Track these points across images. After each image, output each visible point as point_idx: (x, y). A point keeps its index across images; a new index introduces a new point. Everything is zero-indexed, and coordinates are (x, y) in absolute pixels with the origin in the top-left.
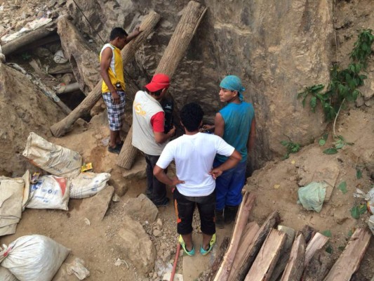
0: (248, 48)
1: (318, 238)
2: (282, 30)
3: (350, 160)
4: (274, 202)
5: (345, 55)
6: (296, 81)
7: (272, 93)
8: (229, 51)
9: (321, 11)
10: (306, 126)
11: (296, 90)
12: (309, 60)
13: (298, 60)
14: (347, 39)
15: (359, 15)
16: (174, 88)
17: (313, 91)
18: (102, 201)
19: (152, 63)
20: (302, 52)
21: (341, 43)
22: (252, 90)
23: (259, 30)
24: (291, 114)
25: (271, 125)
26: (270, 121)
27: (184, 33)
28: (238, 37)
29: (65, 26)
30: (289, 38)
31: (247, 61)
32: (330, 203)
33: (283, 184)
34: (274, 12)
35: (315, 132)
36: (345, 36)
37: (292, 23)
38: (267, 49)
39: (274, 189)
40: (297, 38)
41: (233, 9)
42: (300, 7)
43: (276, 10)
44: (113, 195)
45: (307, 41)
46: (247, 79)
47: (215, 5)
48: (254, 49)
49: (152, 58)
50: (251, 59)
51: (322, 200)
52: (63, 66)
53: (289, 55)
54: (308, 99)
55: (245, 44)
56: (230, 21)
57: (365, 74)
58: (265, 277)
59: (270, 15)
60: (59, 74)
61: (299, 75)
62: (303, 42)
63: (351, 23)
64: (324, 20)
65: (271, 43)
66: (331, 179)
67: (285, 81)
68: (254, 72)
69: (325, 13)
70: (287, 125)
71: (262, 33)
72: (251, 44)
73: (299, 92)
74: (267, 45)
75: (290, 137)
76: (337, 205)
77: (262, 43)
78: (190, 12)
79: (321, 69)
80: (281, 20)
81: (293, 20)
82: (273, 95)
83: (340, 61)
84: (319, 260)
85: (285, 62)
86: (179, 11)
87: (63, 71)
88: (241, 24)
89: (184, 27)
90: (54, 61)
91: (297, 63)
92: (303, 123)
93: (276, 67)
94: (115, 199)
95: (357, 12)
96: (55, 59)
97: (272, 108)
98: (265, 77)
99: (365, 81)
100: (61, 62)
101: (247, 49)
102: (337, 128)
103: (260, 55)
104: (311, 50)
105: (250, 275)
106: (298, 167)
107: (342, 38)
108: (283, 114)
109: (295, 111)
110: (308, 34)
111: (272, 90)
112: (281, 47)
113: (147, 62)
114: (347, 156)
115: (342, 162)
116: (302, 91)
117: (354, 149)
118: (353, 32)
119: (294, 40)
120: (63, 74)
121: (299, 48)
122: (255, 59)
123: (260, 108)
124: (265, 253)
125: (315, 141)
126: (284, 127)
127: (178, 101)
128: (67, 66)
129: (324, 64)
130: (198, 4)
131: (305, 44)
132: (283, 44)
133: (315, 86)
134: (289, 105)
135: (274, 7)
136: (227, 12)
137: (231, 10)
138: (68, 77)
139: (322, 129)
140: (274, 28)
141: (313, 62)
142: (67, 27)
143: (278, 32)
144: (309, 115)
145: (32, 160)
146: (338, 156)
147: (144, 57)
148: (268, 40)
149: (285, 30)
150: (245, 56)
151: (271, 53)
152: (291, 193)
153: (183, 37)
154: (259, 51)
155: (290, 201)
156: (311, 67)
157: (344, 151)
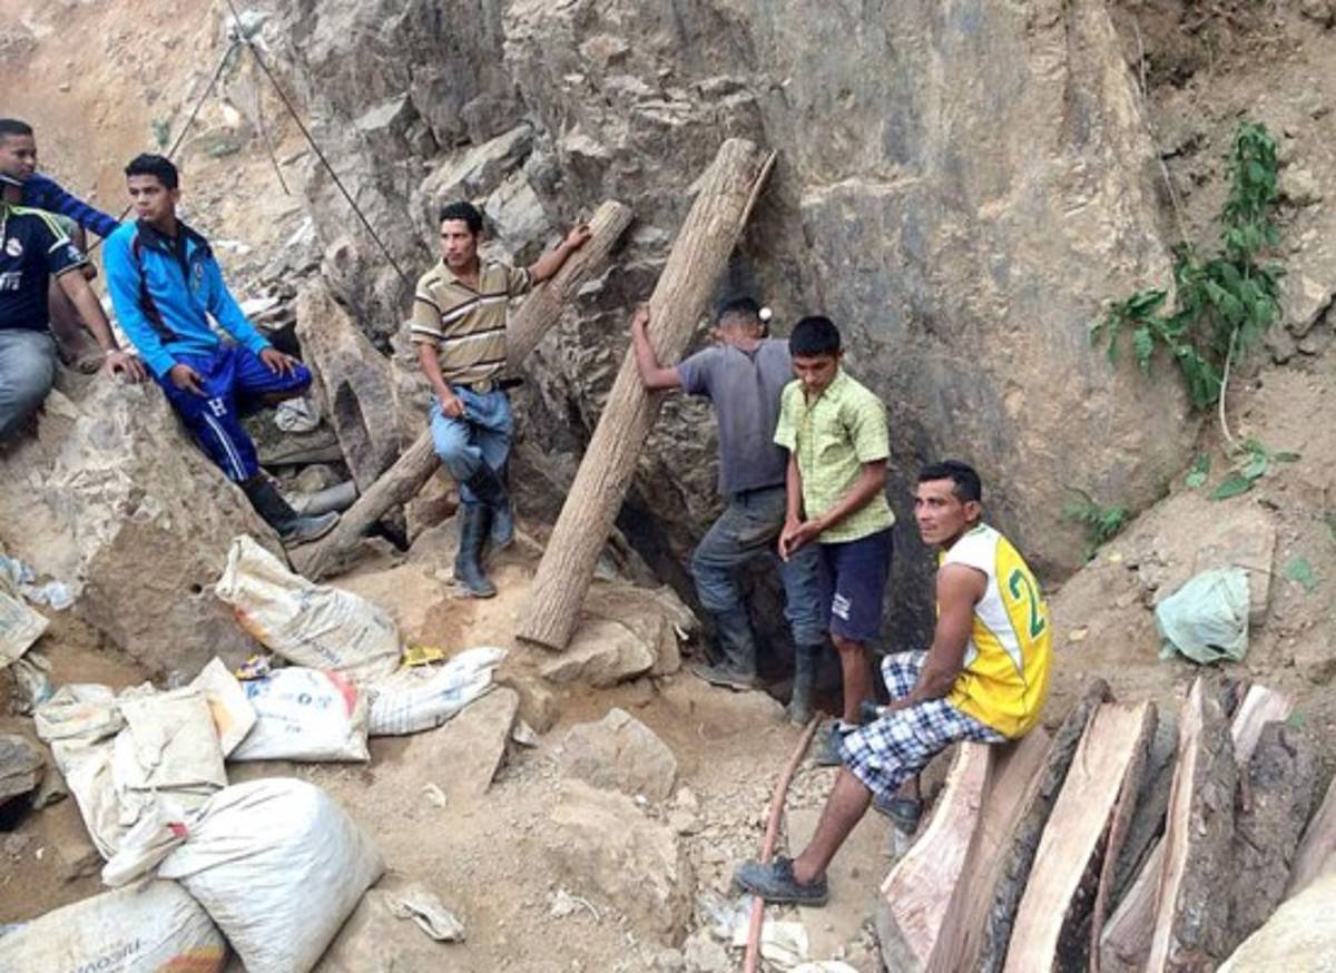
0: (915, 228)
1: (1263, 701)
2: (1012, 145)
3: (1299, 504)
4: (1079, 676)
5: (1205, 224)
6: (1077, 292)
7: (1008, 351)
8: (854, 261)
9: (1111, 97)
10: (1132, 438)
11: (1082, 322)
12: (1104, 216)
13: (1071, 222)
14: (1200, 181)
15: (1220, 115)
16: (679, 438)
17: (1134, 313)
18: (485, 729)
19: (603, 371)
20: (1081, 199)
21: (1185, 195)
22: (940, 369)
23: (943, 161)
24: (1078, 405)
25: (1017, 468)
26: (1014, 451)
27: (714, 222)
28: (879, 207)
29: (323, 308)
30: (1035, 164)
31: (916, 271)
32: (1272, 623)
33: (1096, 625)
34: (980, 97)
35: (1168, 456)
36: (1192, 176)
37: (1037, 118)
38: (972, 213)
39: (1070, 643)
40: (1058, 161)
41: (857, 129)
42: (1053, 71)
43: (988, 89)
44: (515, 724)
45: (1089, 165)
46: (921, 338)
47: (799, 138)
48: (935, 225)
49: (604, 355)
50: (929, 259)
51: (1244, 615)
52: (303, 441)
53: (1041, 216)
54: (1123, 344)
55: (905, 217)
56: (851, 168)
57: (1279, 263)
58: (1112, 815)
59: (971, 107)
60: (287, 466)
61: (1085, 270)
62: (1079, 169)
63: (1200, 138)
64: (1125, 119)
65: (983, 194)
66: (1255, 555)
67: (1044, 298)
68: (942, 300)
69: (1123, 101)
70: (1072, 447)
71: (954, 166)
72: (922, 213)
73: (1092, 325)
74: (973, 200)
75: (1088, 489)
76: (1296, 626)
77: (954, 200)
78: (727, 165)
79: (1144, 248)
80: (1004, 116)
81: (1040, 108)
82: (1010, 359)
83: (1195, 240)
84: (1283, 744)
85: (1035, 238)
86: (690, 183)
87: (302, 457)
88: (887, 163)
89: (714, 207)
90: (275, 425)
91: (1070, 232)
92: (1120, 429)
93: (1009, 261)
94: (524, 735)
95: (1212, 107)
96: (279, 418)
97: (1014, 403)
98: (977, 306)
99: (1281, 283)
100: (298, 428)
101: (912, 231)
102: (1233, 429)
103: (954, 238)
104: (1104, 189)
105: (1057, 824)
106: (1135, 568)
107: (1183, 180)
108: (1053, 409)
109: (1088, 392)
110: (1089, 149)
111: (1006, 342)
112: (1015, 196)
113: (589, 367)
114: (1287, 493)
115: (1275, 508)
116: (1101, 319)
117: (1304, 469)
118: (1212, 162)
119: (1053, 167)
120: (299, 467)
121: (1068, 187)
122: (939, 256)
123: (973, 424)
124: (1094, 760)
125: (1172, 486)
126: (1064, 458)
127: (692, 487)
128: (315, 441)
129: (1150, 236)
130: (748, 145)
131: (1084, 174)
132: (1020, 185)
133: (1136, 298)
134: (1066, 377)
135: (981, 85)
136: (841, 142)
137: (850, 135)
138: (318, 475)
139: (1187, 441)
140: (986, 145)
141: (1118, 223)
142: (328, 311)
143: (1001, 154)
144: (1137, 397)
145: (242, 613)
146: (1258, 495)
147: (578, 353)
148: (973, 186)
149: (1021, 141)
150: (908, 254)
151: (987, 222)
152: (1130, 637)
153: (711, 231)
154: (950, 227)
155: (1133, 661)
156: (1113, 236)
157: (1274, 480)
